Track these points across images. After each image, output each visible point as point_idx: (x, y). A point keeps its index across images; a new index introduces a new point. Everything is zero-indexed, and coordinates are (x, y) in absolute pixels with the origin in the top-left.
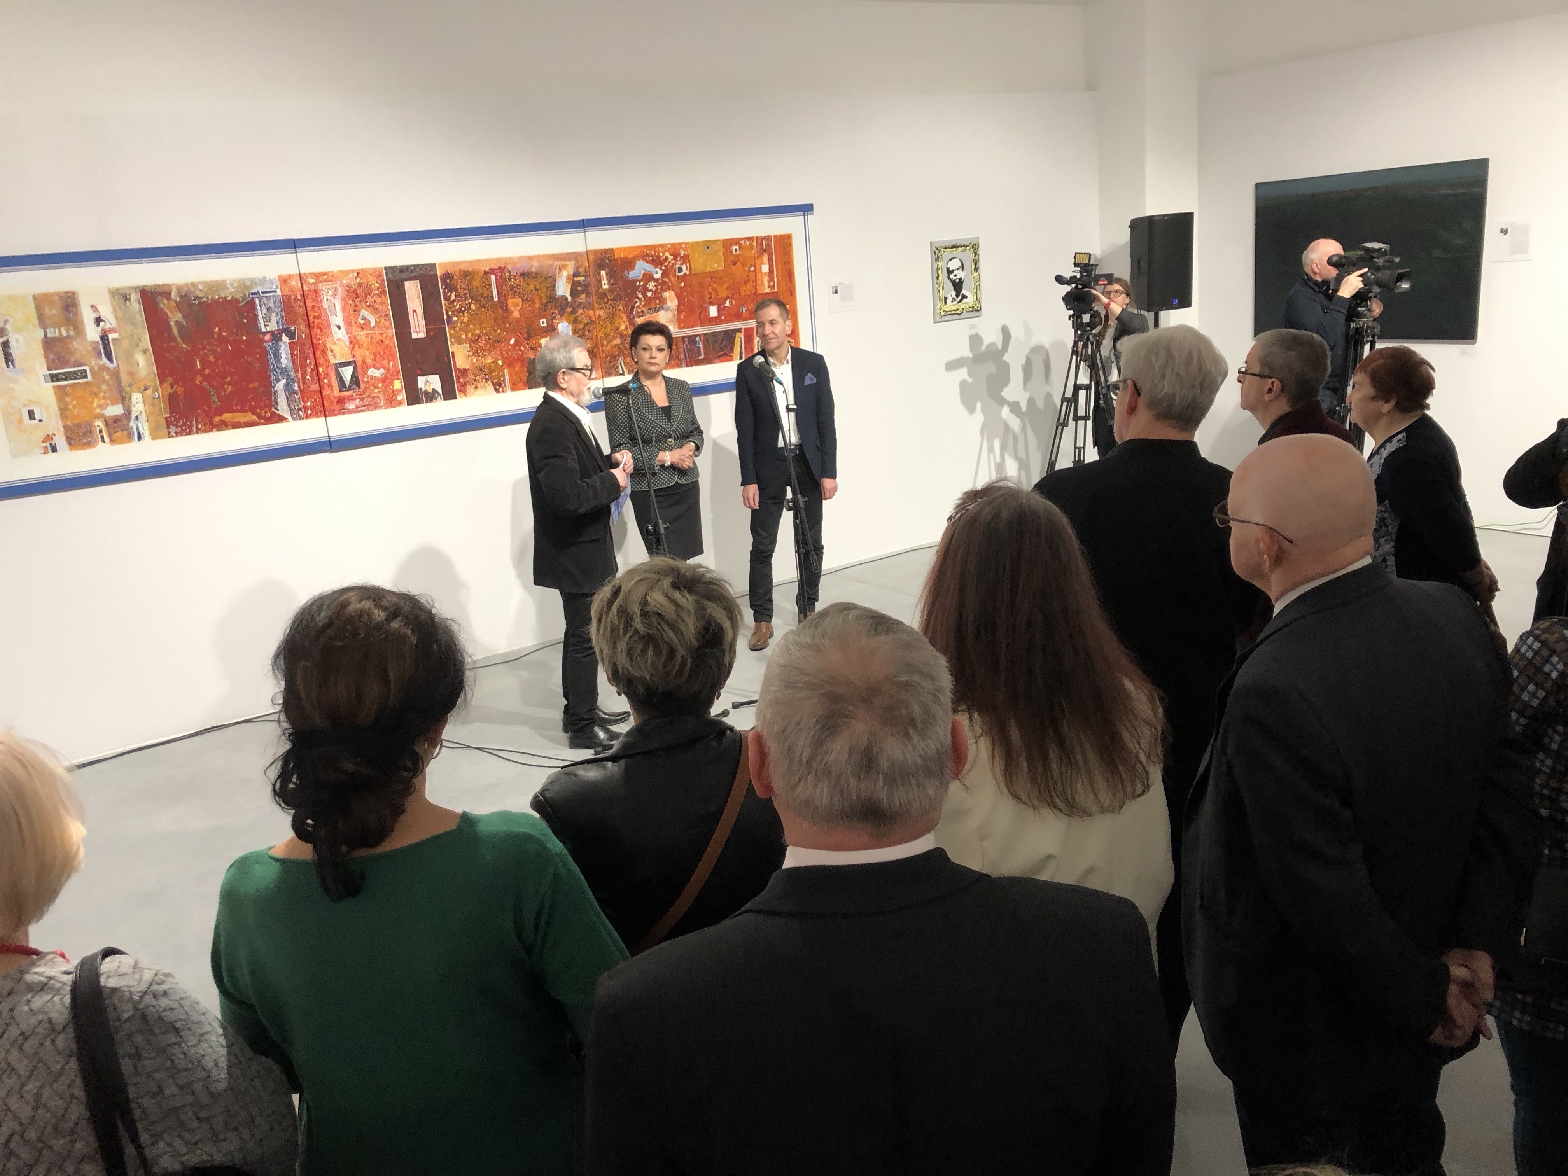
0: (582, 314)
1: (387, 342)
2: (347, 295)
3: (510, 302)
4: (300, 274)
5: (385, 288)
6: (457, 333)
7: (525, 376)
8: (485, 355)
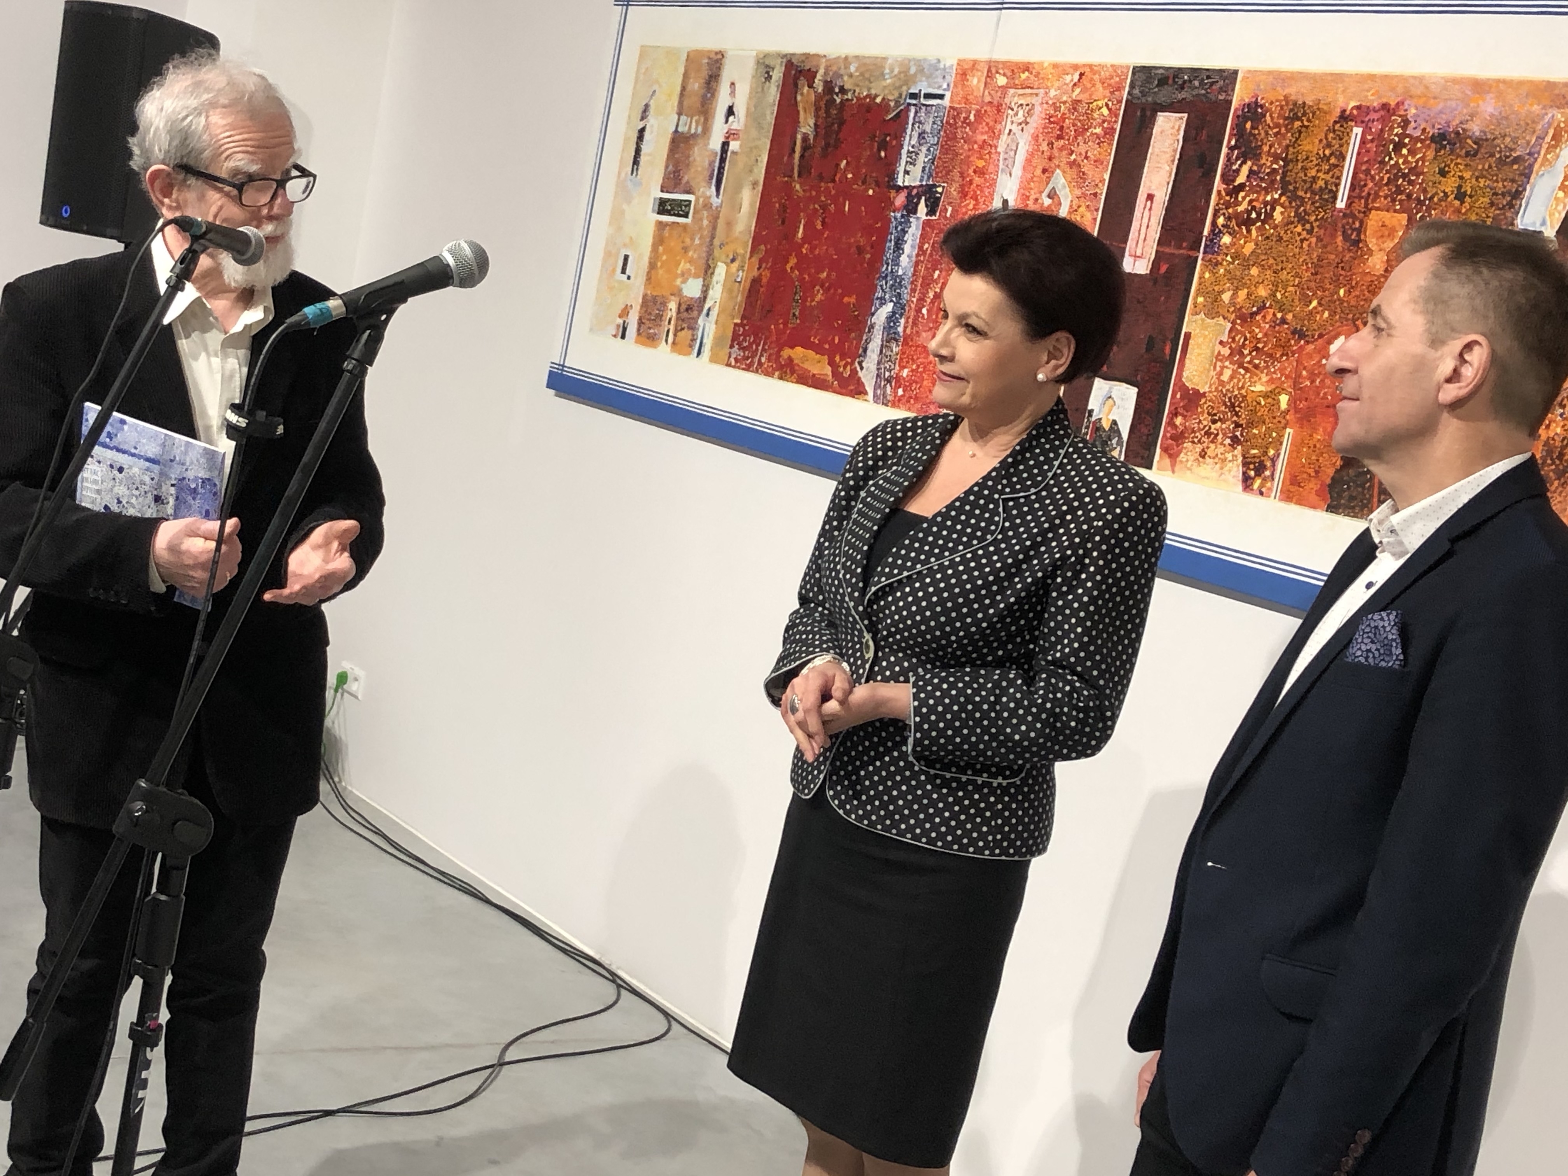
2: (1045, 128)
3: (1374, 219)
4: (991, 62)
5: (1116, 122)
6: (1217, 282)
7: (1330, 466)
8: (1256, 367)
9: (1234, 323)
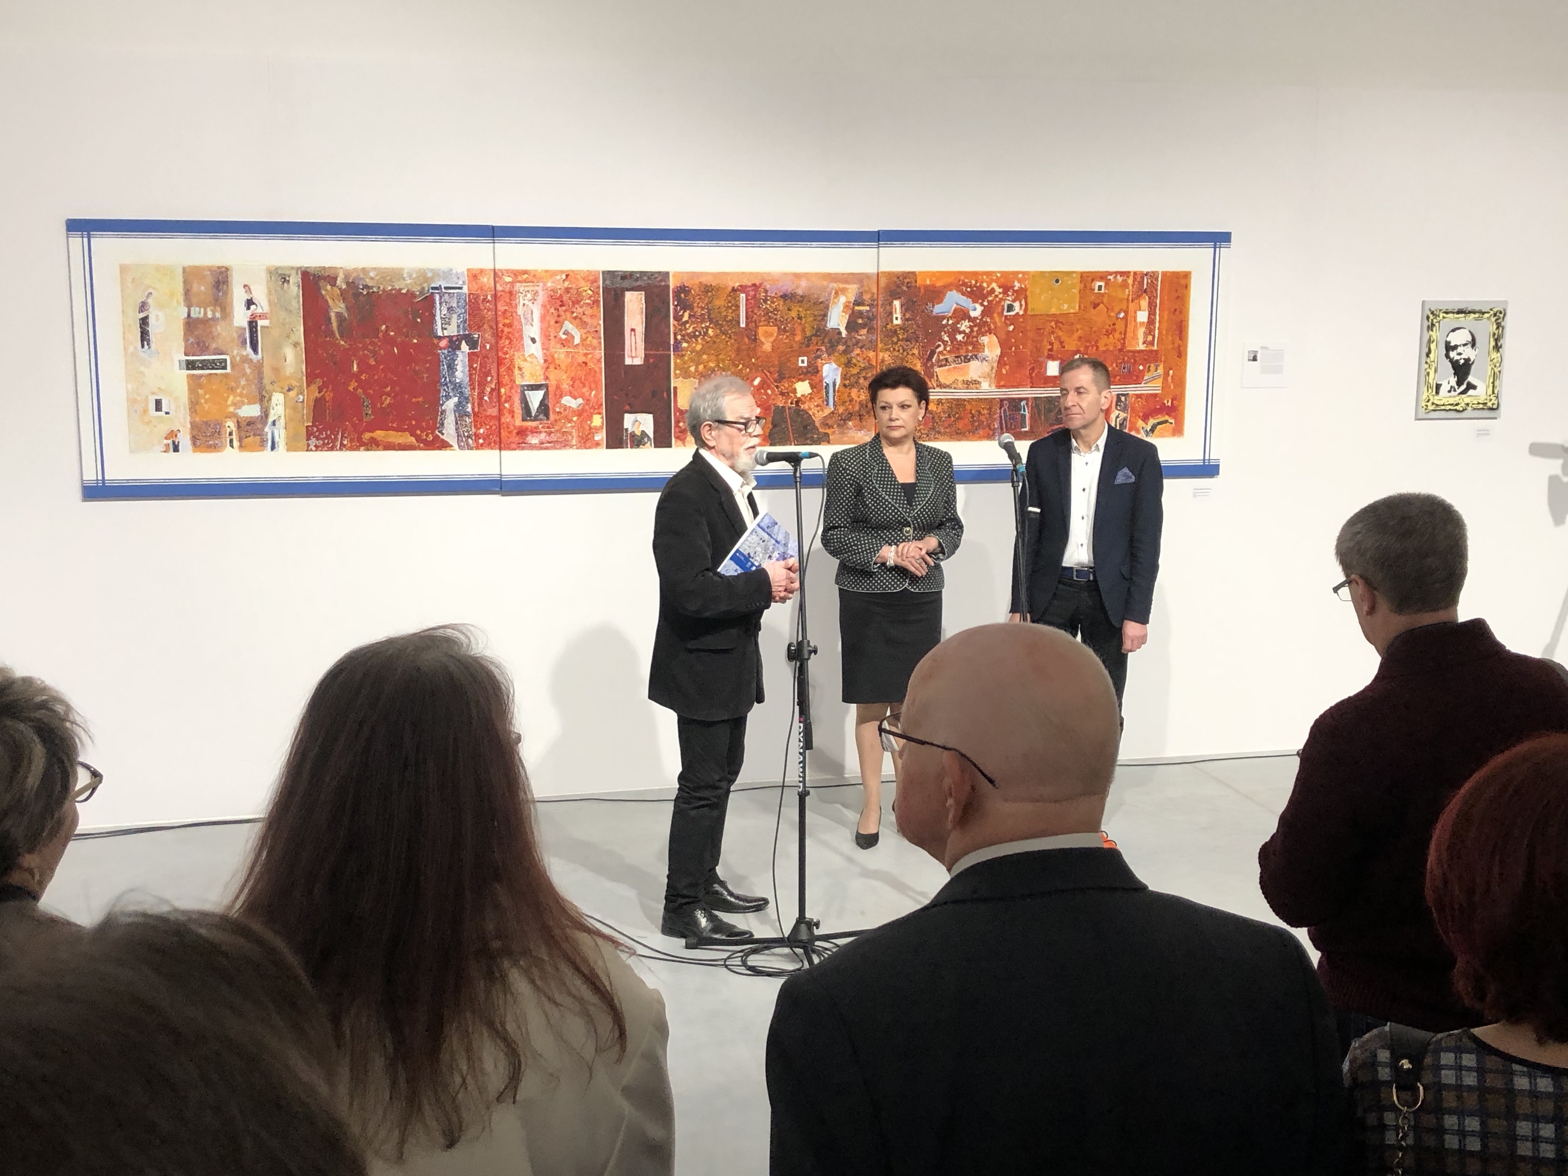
0: (858, 355)
1: (591, 365)
2: (549, 302)
3: (761, 330)
4: (495, 270)
5: (599, 297)
6: (685, 363)
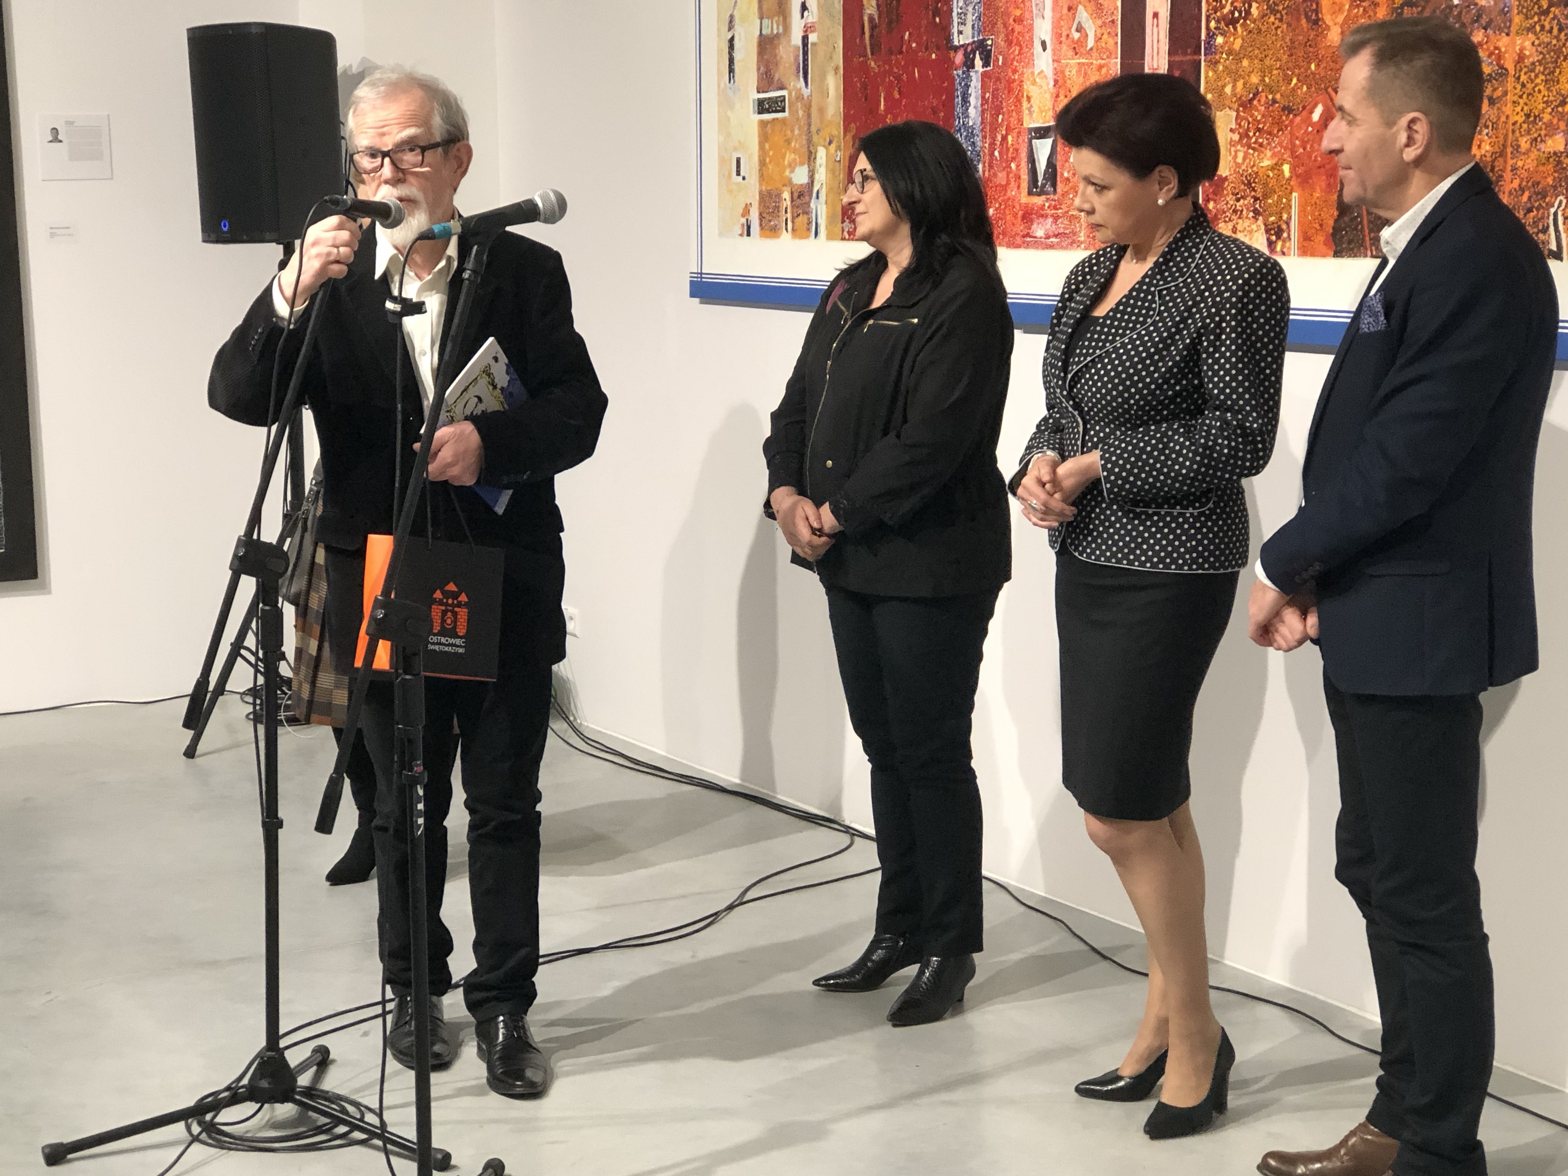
6: (1219, 78)
7: (1330, 215)
8: (1261, 145)
9: (1238, 111)
